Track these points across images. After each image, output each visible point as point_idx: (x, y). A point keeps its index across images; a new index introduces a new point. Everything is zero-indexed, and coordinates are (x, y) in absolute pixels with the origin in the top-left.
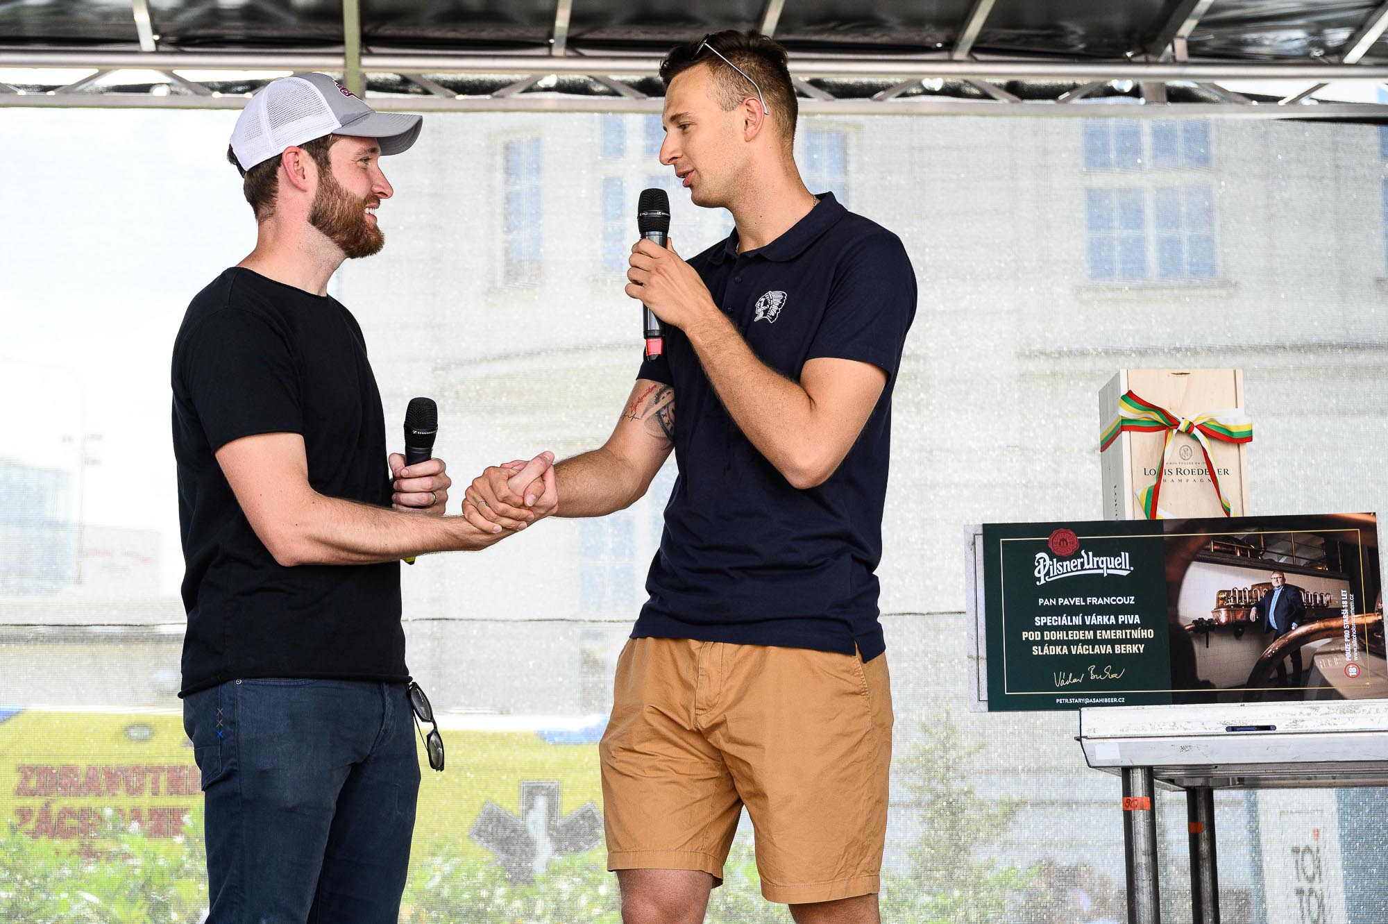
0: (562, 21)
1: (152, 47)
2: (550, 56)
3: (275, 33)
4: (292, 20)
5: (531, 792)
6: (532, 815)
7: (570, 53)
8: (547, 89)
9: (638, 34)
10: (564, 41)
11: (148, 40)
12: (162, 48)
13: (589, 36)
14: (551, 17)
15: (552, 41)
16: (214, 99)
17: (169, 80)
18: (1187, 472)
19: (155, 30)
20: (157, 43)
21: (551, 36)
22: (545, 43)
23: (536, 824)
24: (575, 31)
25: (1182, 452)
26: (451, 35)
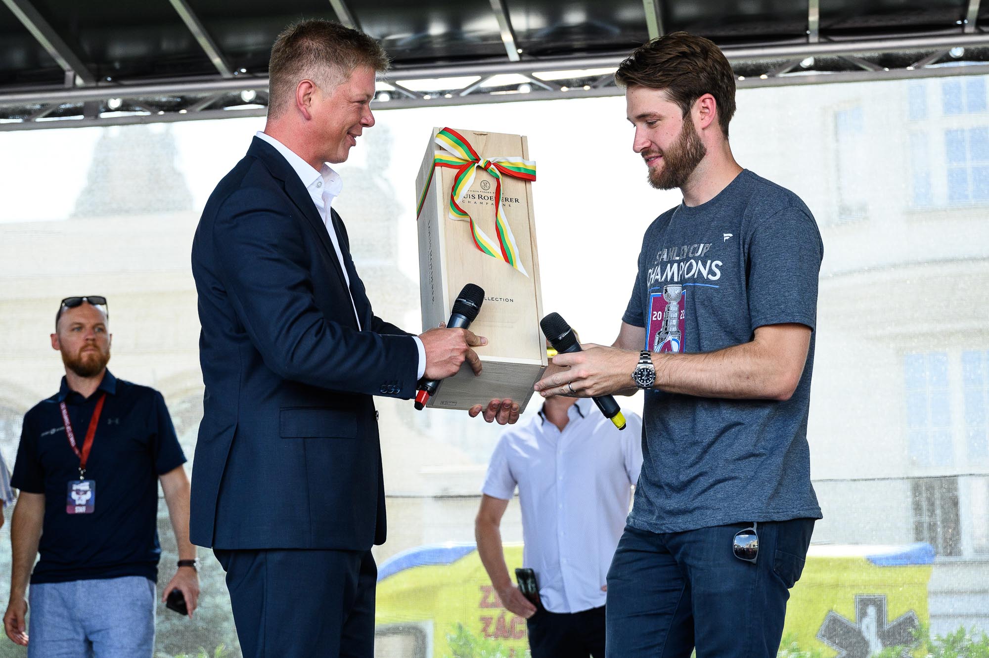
0: (814, 17)
1: (517, 58)
2: (808, 44)
3: (605, 41)
4: (617, 31)
5: (864, 603)
6: (866, 621)
7: (822, 40)
8: (809, 69)
9: (873, 22)
10: (817, 32)
11: (513, 54)
12: (524, 58)
13: (836, 27)
14: (805, 15)
15: (808, 32)
16: (562, 92)
17: (529, 80)
18: (486, 198)
19: (518, 45)
20: (520, 55)
21: (807, 29)
22: (804, 33)
23: (869, 628)
24: (825, 24)
25: (483, 184)
26: (733, 33)
